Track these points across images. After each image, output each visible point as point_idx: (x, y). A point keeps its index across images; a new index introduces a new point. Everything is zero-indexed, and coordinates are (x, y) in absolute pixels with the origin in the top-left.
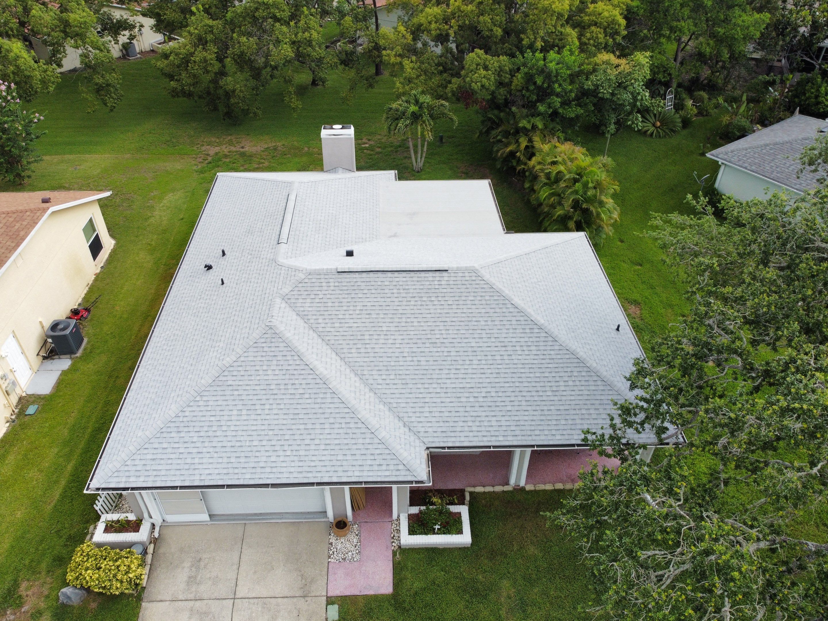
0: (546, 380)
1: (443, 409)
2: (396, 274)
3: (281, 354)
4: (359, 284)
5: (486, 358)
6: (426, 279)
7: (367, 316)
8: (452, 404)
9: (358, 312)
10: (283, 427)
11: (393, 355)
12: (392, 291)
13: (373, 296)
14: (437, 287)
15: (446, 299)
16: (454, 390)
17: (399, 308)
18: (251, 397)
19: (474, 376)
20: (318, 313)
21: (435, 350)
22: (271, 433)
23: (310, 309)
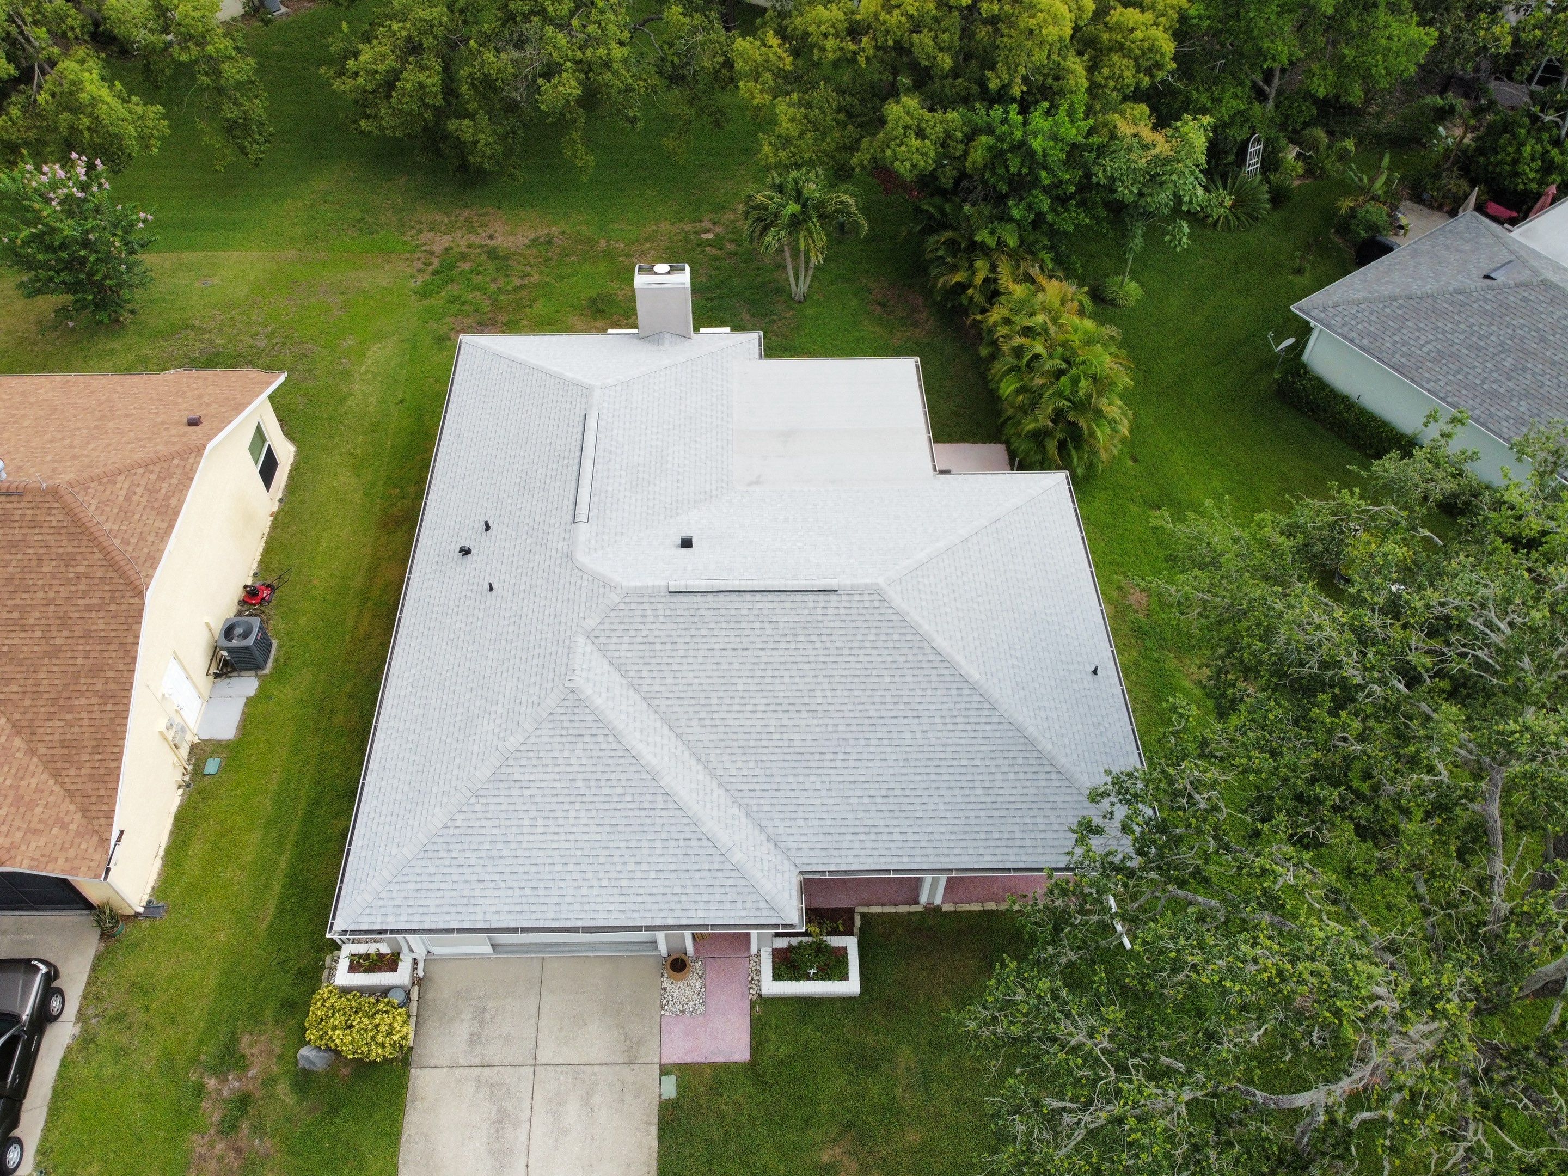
0: (976, 770)
1: (825, 815)
2: (759, 597)
3: (589, 732)
4: (702, 612)
5: (890, 736)
6: (804, 605)
7: (715, 667)
8: (837, 808)
9: (700, 660)
10: (597, 845)
11: (753, 730)
12: (751, 625)
13: (723, 633)
14: (820, 618)
15: (834, 638)
16: (841, 786)
17: (761, 653)
18: (548, 799)
19: (871, 764)
20: (641, 661)
21: (815, 722)
22: (579, 853)
23: (629, 654)
